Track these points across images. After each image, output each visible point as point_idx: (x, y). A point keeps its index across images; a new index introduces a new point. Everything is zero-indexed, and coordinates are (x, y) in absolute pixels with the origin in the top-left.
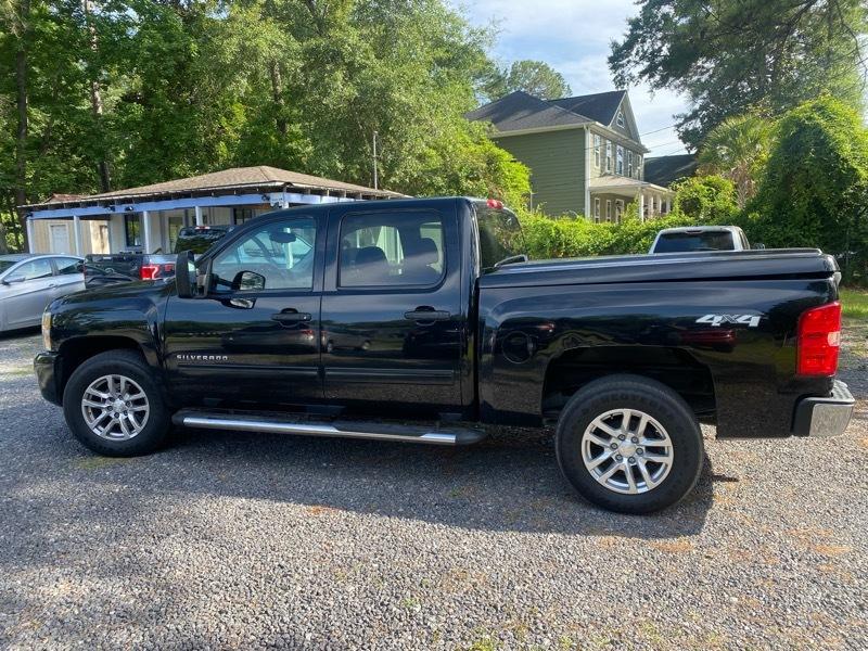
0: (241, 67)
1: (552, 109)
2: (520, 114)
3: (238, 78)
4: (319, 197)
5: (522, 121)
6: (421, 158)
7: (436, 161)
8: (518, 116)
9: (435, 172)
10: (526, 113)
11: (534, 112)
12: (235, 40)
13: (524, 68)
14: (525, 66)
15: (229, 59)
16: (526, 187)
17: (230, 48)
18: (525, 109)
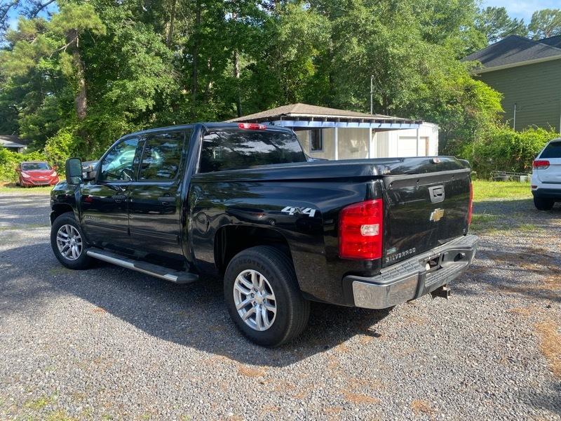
0: (293, 42)
1: (537, 46)
2: (511, 53)
3: (290, 49)
4: (307, 122)
5: (511, 57)
6: (416, 90)
7: (428, 93)
8: (508, 54)
9: (425, 100)
10: (514, 51)
11: (522, 50)
12: (288, 26)
13: (543, 17)
14: (543, 14)
15: (283, 37)
16: (499, 107)
17: (284, 31)
18: (514, 48)
